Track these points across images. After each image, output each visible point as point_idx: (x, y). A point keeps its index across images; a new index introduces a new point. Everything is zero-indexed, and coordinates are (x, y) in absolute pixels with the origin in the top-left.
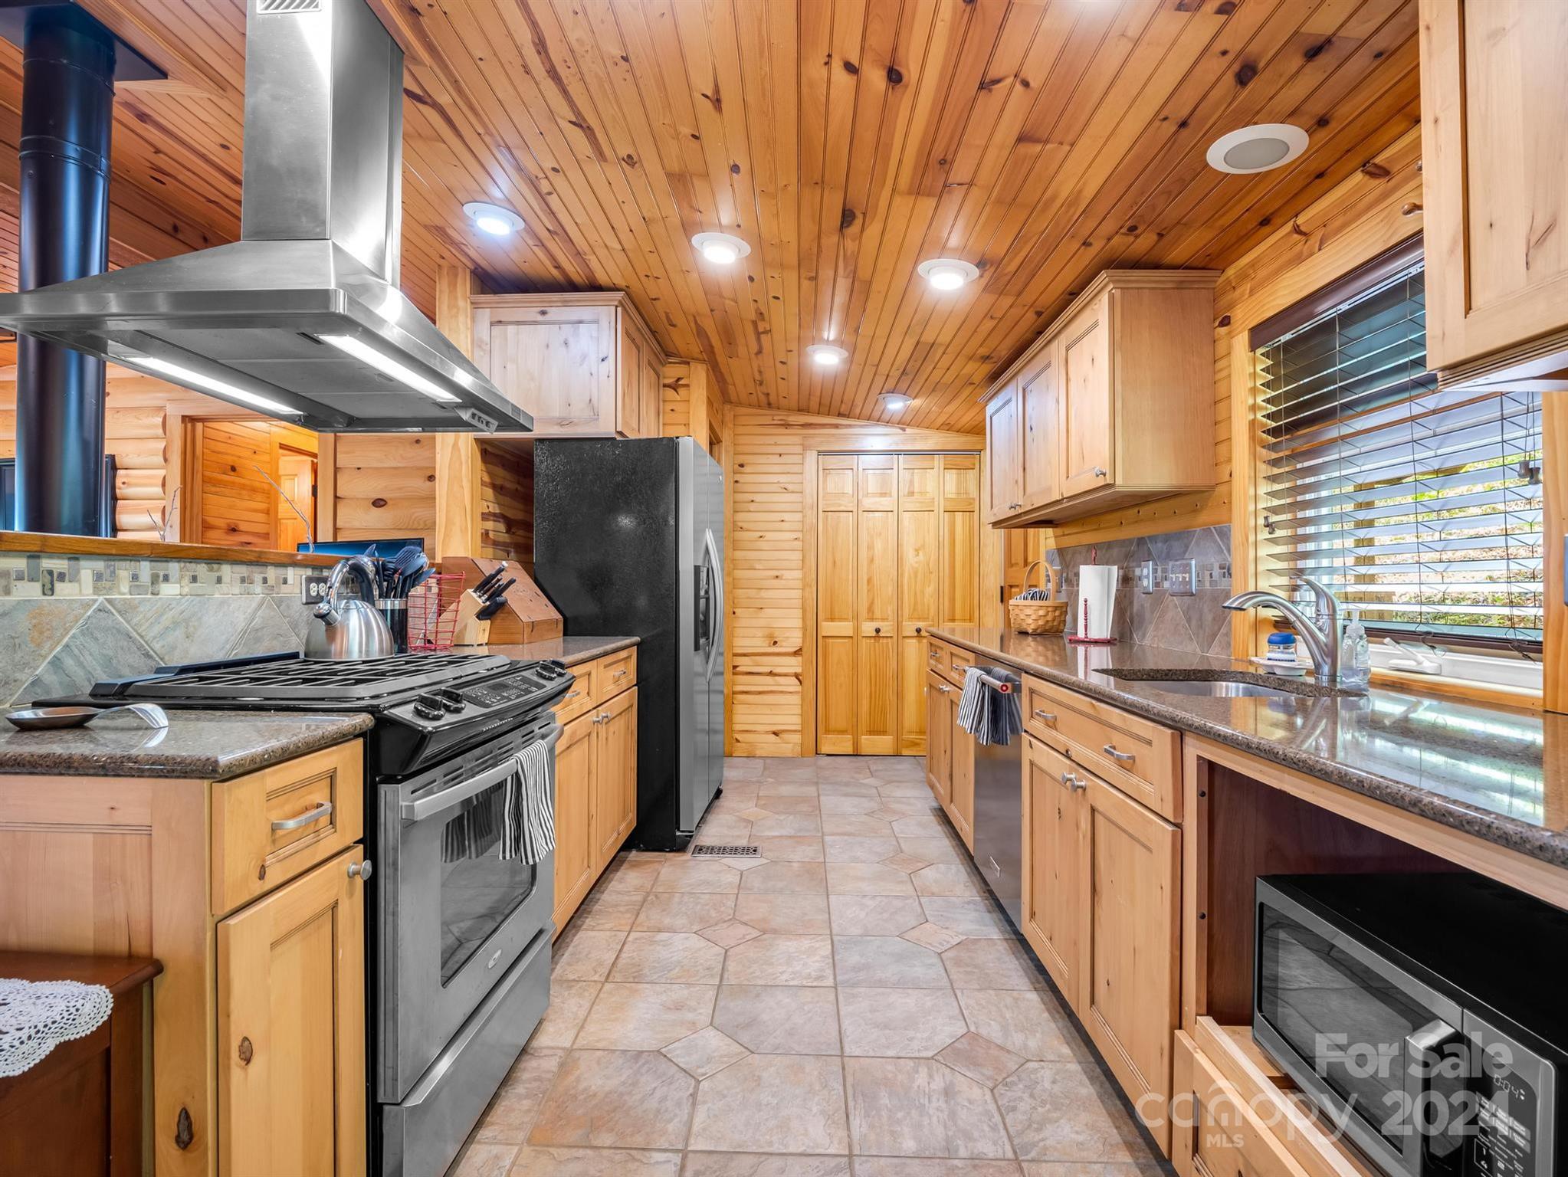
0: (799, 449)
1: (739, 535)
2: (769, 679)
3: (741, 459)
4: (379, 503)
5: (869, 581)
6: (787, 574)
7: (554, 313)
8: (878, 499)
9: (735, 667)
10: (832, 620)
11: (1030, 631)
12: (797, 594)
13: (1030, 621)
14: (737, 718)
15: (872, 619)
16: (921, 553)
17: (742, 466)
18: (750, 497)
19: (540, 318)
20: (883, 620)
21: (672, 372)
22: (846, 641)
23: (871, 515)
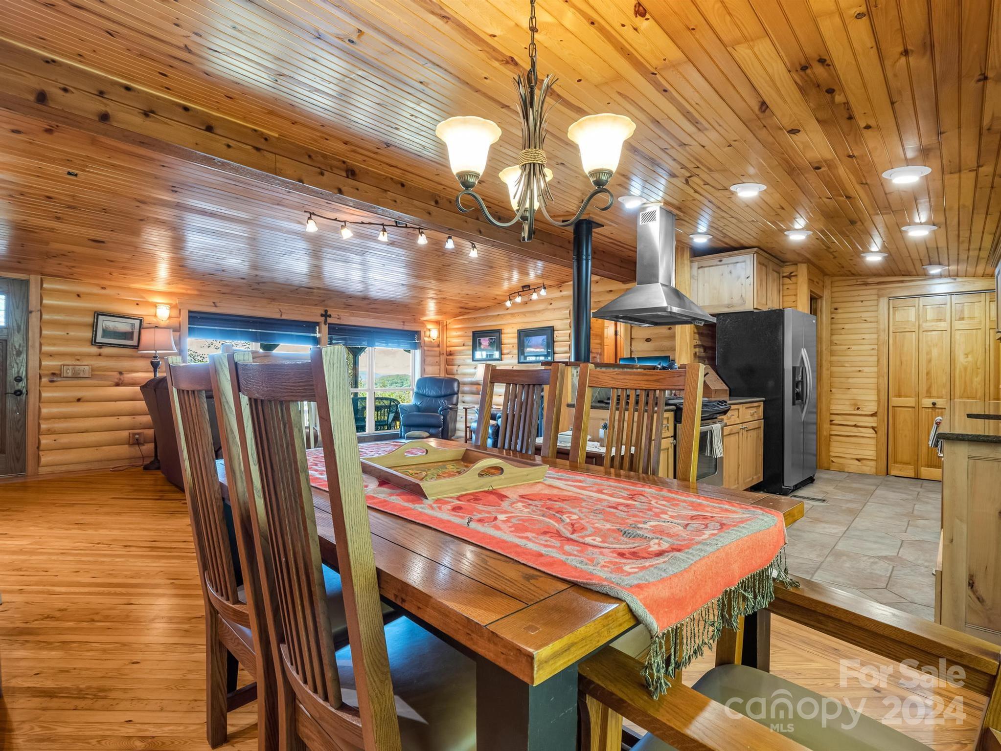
0: (875, 297)
1: (834, 348)
2: (854, 429)
3: (836, 305)
4: (648, 340)
5: (928, 373)
6: (866, 369)
7: (725, 260)
8: (934, 323)
9: (831, 421)
10: (900, 396)
12: (875, 380)
14: (832, 449)
15: (930, 397)
16: (970, 356)
17: (836, 309)
18: (841, 326)
19: (719, 263)
20: (938, 397)
21: (787, 270)
22: (910, 409)
23: (929, 333)
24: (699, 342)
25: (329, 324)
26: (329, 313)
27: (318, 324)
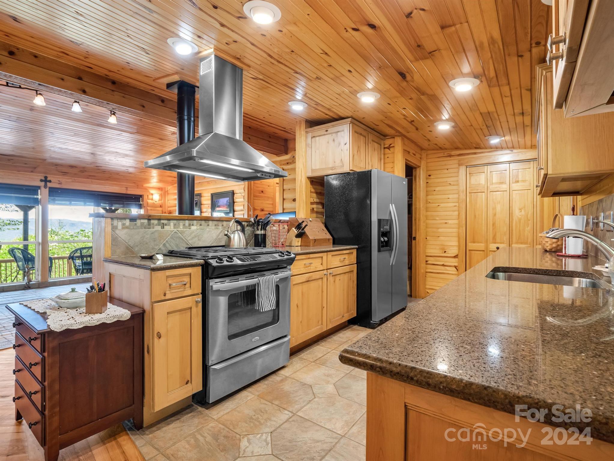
0: (457, 166)
1: (429, 205)
2: (442, 267)
3: (429, 173)
4: (294, 200)
5: (494, 224)
6: (450, 222)
7: (330, 130)
8: (497, 186)
9: (427, 261)
10: (474, 242)
11: (548, 250)
12: (455, 230)
13: (548, 245)
14: (428, 283)
15: (495, 243)
16: (523, 211)
17: (430, 176)
18: (434, 189)
19: (326, 133)
20: (501, 243)
21: (388, 142)
22: (481, 252)
23: (495, 193)
24: (316, 200)
25: (50, 188)
26: (48, 179)
27: (39, 187)
